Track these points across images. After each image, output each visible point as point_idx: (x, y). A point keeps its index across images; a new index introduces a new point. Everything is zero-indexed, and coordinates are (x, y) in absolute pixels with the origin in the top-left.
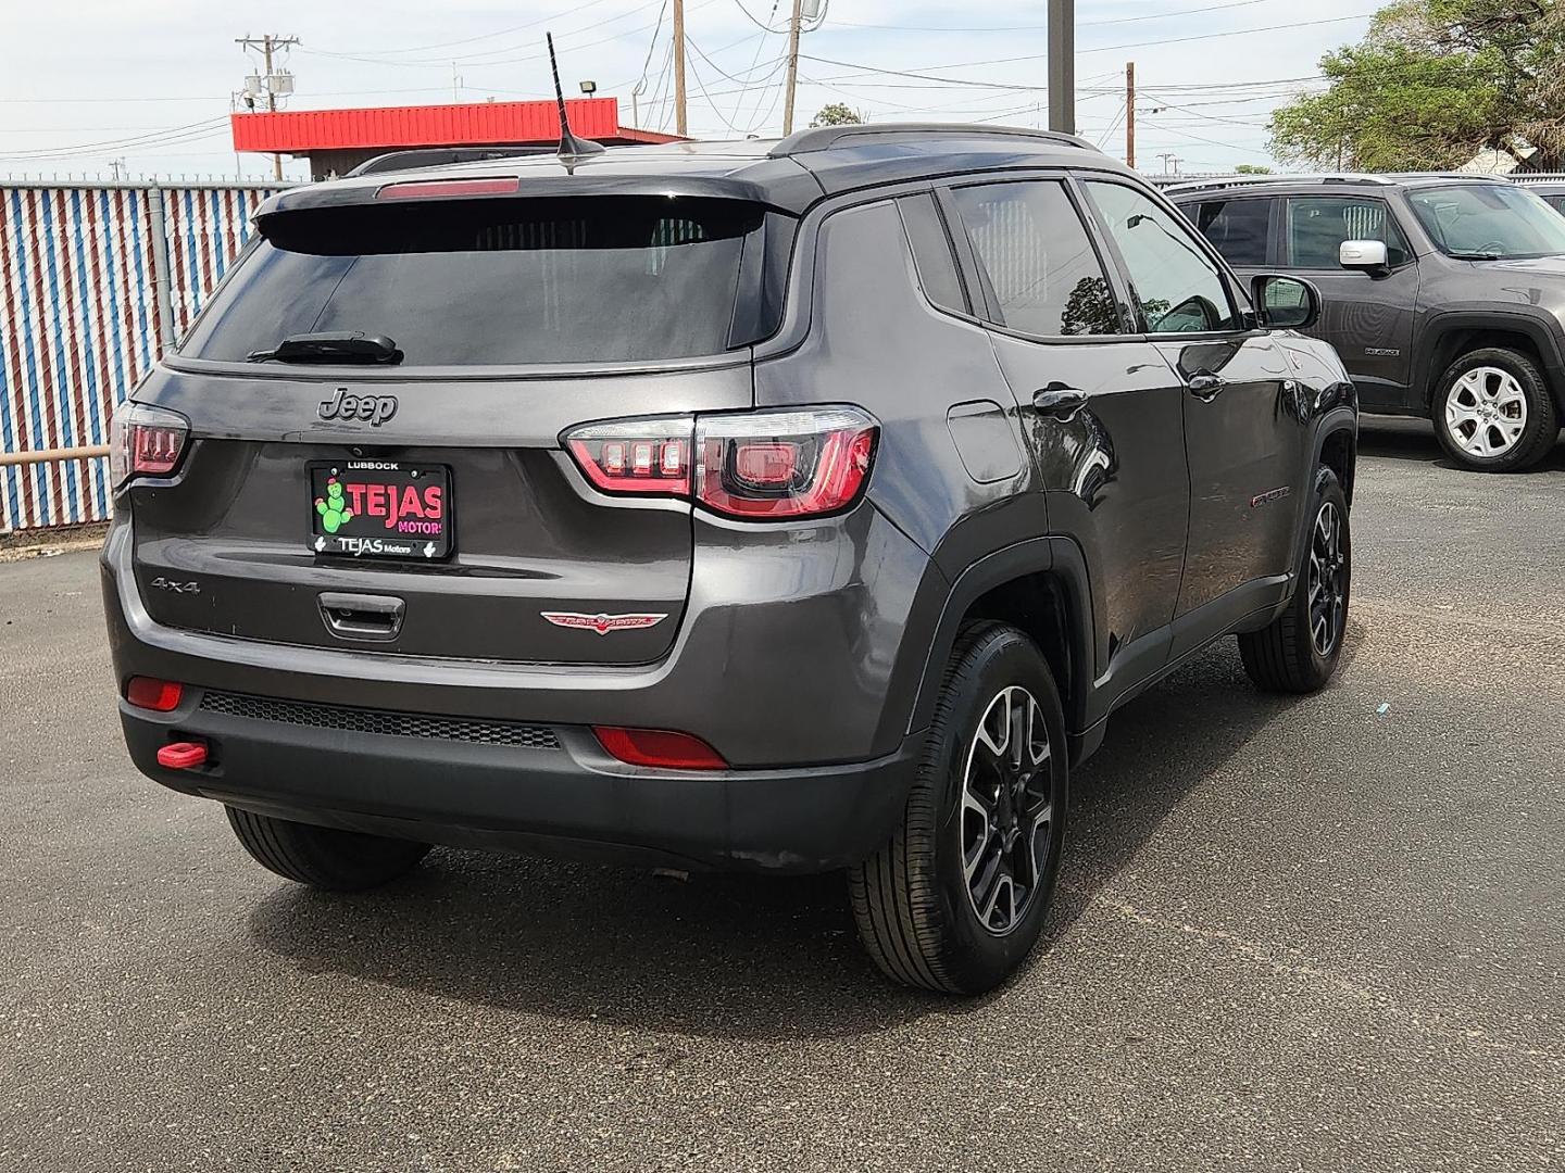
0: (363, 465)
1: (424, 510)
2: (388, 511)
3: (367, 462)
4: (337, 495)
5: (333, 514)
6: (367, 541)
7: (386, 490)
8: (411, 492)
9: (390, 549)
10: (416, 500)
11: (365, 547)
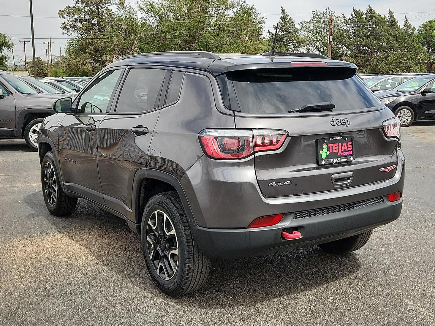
0: (334, 138)
1: (348, 148)
2: (339, 150)
3: (335, 137)
4: (325, 148)
5: (324, 153)
6: (336, 159)
7: (338, 144)
8: (345, 144)
9: (342, 160)
10: (346, 146)
11: (336, 161)
